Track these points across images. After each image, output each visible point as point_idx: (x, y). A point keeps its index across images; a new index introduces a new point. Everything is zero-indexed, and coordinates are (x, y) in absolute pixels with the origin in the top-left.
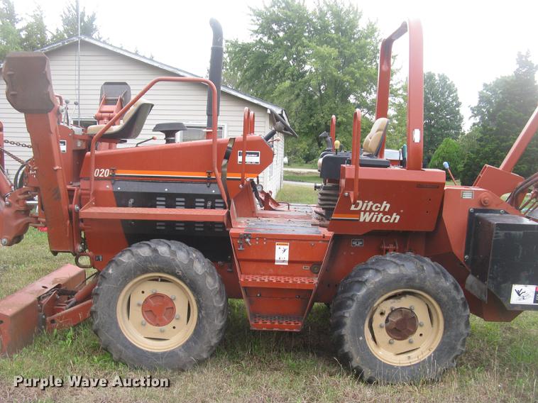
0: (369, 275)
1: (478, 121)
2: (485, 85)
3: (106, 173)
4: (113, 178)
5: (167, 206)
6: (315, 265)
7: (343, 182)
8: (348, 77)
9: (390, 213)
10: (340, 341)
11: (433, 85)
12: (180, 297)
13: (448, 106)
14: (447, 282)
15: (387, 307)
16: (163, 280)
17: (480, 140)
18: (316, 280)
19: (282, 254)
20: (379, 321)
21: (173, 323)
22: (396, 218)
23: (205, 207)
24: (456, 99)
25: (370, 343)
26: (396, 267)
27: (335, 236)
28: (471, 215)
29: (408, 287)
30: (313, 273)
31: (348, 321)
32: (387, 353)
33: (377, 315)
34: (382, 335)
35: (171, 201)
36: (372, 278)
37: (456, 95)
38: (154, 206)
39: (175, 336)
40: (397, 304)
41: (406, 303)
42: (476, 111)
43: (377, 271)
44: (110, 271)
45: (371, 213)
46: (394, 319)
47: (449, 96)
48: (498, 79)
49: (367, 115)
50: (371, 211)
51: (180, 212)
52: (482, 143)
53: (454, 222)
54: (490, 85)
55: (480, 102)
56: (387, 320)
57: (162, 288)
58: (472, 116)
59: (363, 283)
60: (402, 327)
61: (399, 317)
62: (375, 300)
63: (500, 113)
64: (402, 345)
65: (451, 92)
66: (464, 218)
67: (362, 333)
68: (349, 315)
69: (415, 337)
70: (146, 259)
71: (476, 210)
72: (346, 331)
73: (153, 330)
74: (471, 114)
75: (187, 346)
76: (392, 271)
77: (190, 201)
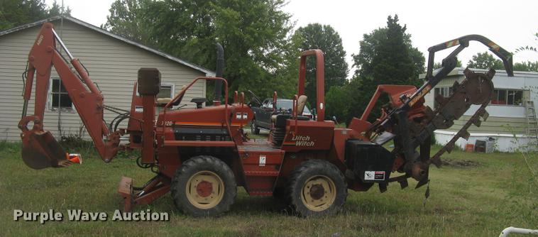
0: (302, 169)
1: (360, 68)
2: (366, 36)
3: (170, 123)
4: (173, 126)
5: (202, 140)
6: (277, 166)
7: (288, 128)
8: (248, 36)
9: (310, 141)
10: (290, 199)
11: (320, 36)
12: (215, 182)
13: (333, 55)
14: (337, 172)
15: (311, 184)
16: (208, 174)
17: (361, 89)
18: (278, 172)
19: (263, 160)
20: (307, 190)
21: (212, 195)
22: (313, 143)
23: (221, 140)
24: (340, 48)
25: (304, 201)
26: (314, 165)
27: (286, 153)
28: (346, 141)
29: (320, 174)
30: (277, 169)
31: (294, 190)
32: (312, 206)
33: (306, 188)
34: (309, 197)
35: (203, 137)
36: (304, 170)
37: (341, 45)
38: (195, 140)
39: (213, 202)
40: (315, 183)
41: (318, 182)
42: (358, 59)
43: (306, 167)
44: (183, 170)
45: (301, 142)
46: (314, 190)
47: (334, 46)
48: (376, 31)
49: (264, 67)
50: (301, 140)
51: (208, 142)
52: (363, 92)
53: (339, 145)
54: (370, 36)
55: (361, 51)
56: (311, 191)
57: (206, 178)
58: (355, 64)
59: (300, 172)
60: (317, 194)
61: (316, 189)
62: (305, 180)
63: (377, 67)
64: (317, 202)
65: (336, 43)
66: (344, 143)
67: (300, 196)
68: (294, 187)
69: (324, 198)
70: (201, 164)
71: (349, 139)
72: (293, 195)
73: (202, 199)
74: (353, 62)
75: (219, 205)
76: (312, 167)
77: (213, 137)
